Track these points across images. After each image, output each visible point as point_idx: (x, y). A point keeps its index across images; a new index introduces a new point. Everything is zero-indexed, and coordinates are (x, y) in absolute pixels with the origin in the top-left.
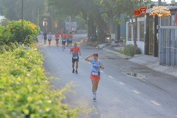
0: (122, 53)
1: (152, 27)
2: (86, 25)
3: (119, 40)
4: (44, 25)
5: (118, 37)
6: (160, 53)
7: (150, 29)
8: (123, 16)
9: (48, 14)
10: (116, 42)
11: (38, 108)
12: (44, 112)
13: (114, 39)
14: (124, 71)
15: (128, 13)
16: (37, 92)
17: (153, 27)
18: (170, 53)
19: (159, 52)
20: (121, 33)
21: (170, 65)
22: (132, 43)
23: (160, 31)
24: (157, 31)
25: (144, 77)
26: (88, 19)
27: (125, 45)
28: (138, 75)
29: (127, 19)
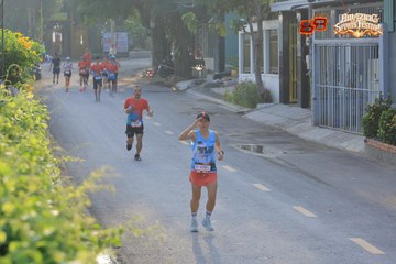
0: (230, 101)
1: (295, 42)
2: (149, 40)
3: (223, 72)
4: (54, 40)
5: (221, 66)
6: (315, 99)
7: (291, 46)
8: (231, 17)
9: (63, 17)
10: (216, 77)
11: (26, 227)
12: (39, 236)
13: (212, 69)
14: (233, 142)
15: (241, 12)
16: (26, 191)
17: (299, 43)
18: (337, 98)
19: (313, 96)
20: (227, 56)
21: (336, 125)
22: (252, 77)
23: (312, 51)
24: (306, 51)
25: (280, 153)
26: (152, 25)
27: (236, 83)
28: (266, 148)
29: (239, 26)
